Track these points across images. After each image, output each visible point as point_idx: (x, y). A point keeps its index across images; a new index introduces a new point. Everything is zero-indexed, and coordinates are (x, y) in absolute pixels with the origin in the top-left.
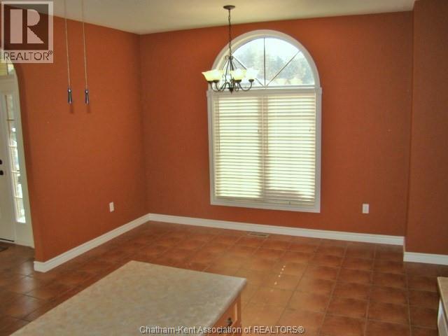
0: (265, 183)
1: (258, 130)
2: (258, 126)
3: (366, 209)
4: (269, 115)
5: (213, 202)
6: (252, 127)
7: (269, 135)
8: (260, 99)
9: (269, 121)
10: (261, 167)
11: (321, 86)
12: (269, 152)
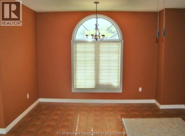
0: (97, 81)
1: (95, 58)
2: (95, 56)
3: (140, 89)
4: (100, 51)
5: (73, 91)
6: (92, 56)
7: (100, 60)
8: (96, 44)
9: (100, 54)
10: (96, 74)
11: (123, 39)
12: (100, 67)
